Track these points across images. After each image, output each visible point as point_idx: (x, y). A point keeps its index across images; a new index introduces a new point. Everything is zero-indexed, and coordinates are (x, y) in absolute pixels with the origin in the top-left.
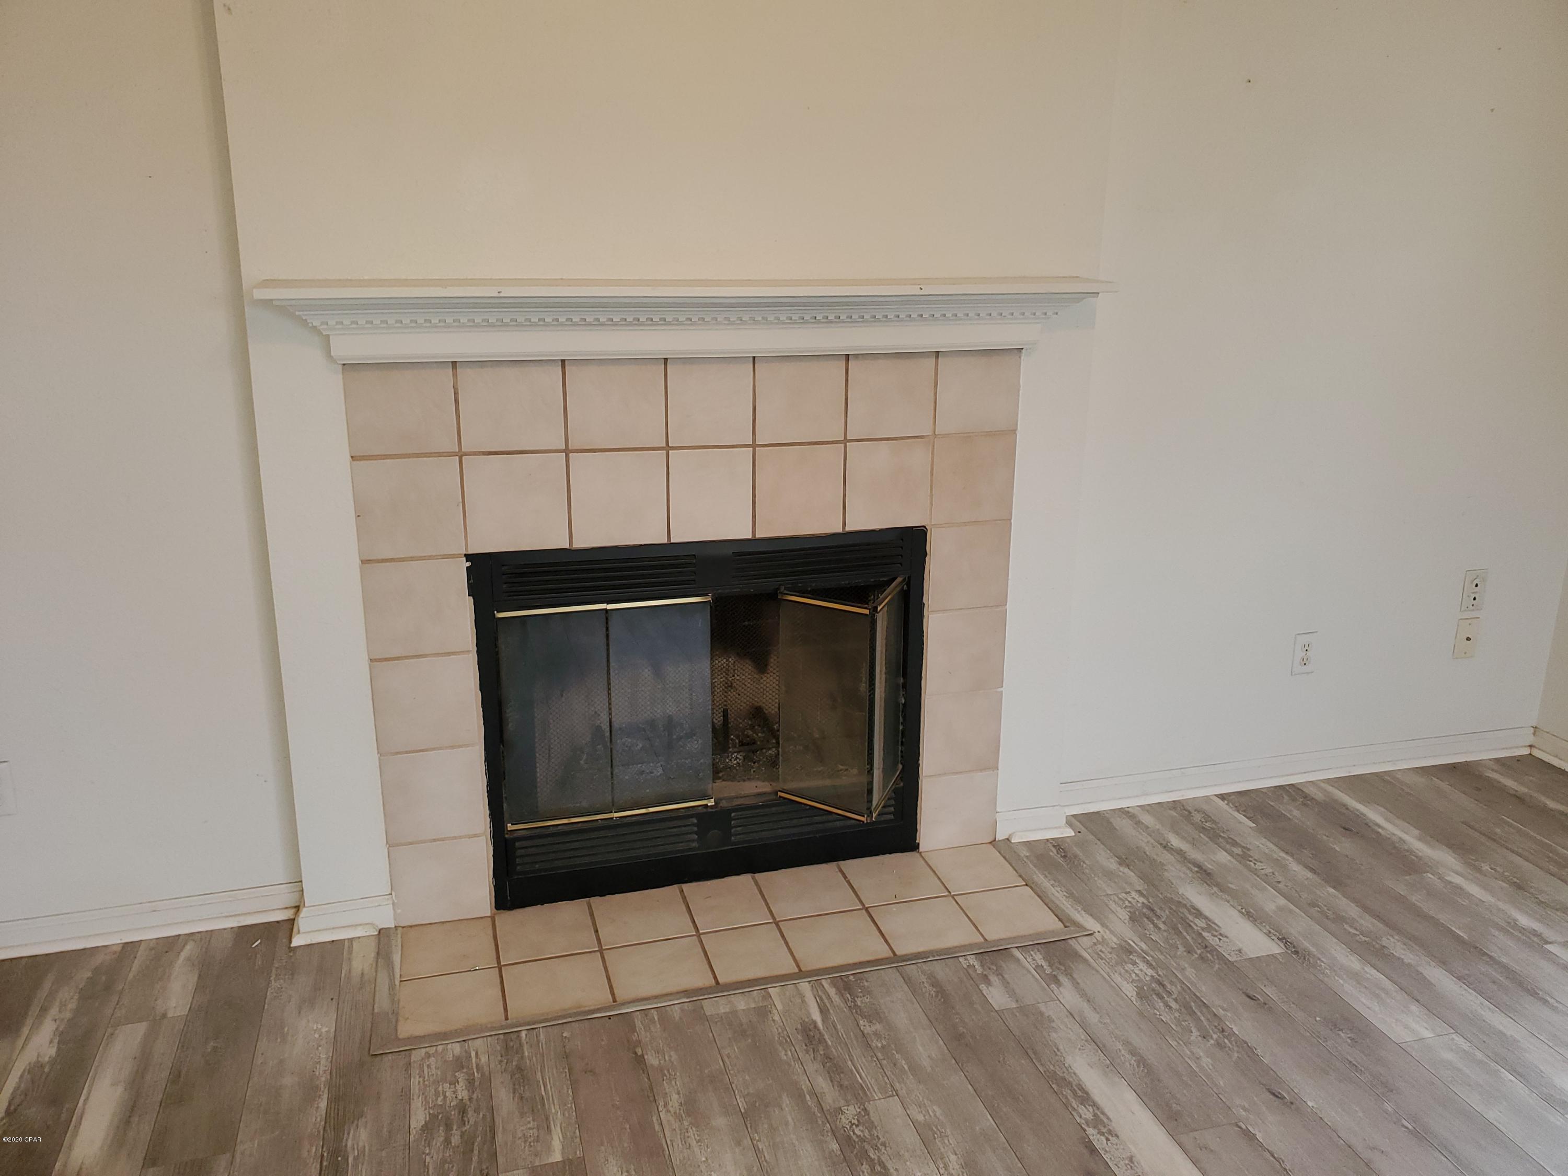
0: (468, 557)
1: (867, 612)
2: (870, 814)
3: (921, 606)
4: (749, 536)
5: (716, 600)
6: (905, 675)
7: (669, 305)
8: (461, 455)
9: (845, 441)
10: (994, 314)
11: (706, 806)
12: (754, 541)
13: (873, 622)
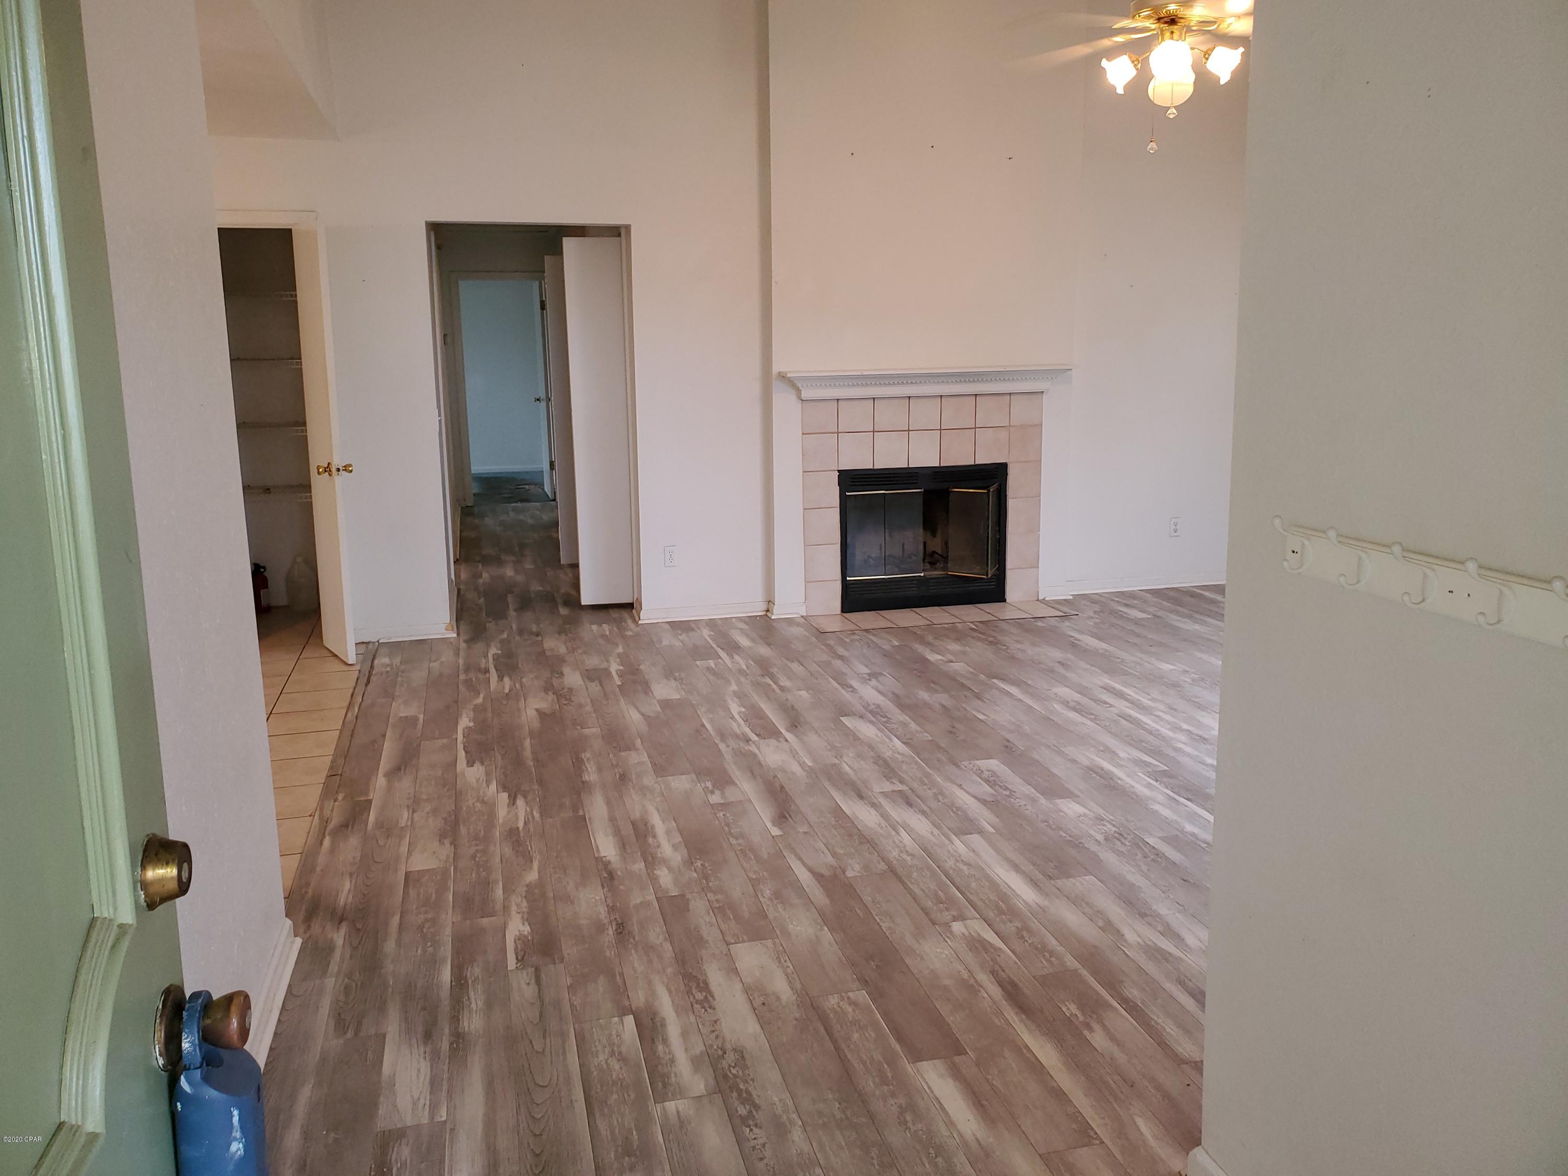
0: (839, 471)
1: (986, 491)
2: (987, 575)
3: (1006, 496)
4: (938, 465)
5: (925, 491)
6: (999, 526)
7: (914, 377)
8: (838, 433)
9: (975, 428)
10: (1032, 378)
11: (920, 576)
12: (940, 467)
13: (989, 496)
